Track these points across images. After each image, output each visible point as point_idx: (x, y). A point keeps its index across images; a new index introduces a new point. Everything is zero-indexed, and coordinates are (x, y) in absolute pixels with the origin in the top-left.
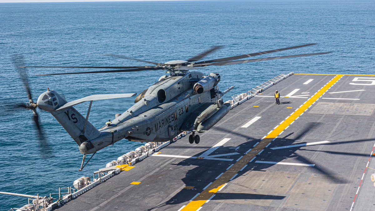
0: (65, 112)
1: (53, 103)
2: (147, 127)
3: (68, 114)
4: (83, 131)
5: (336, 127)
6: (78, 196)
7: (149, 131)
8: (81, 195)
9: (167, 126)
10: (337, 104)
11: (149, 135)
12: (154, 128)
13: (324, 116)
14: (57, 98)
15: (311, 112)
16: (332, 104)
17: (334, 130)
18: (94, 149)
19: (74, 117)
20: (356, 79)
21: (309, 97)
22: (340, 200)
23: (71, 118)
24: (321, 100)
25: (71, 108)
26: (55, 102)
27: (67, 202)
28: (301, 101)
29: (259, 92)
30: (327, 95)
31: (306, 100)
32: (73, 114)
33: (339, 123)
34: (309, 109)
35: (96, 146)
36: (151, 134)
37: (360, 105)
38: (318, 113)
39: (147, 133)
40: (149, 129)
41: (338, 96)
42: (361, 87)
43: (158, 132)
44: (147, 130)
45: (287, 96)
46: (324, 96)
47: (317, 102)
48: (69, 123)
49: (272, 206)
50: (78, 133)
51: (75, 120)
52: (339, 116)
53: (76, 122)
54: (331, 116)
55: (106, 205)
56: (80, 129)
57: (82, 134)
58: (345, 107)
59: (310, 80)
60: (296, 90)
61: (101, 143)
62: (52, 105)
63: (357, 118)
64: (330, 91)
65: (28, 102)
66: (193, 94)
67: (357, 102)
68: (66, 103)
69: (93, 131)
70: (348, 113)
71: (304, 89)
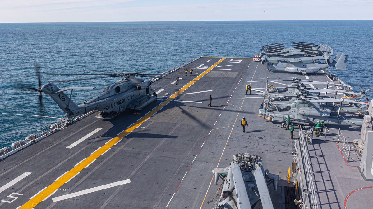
0: (58, 95)
1: (51, 89)
2: (106, 106)
3: (59, 96)
4: (68, 106)
5: (217, 83)
6: (82, 119)
7: (108, 107)
8: (87, 116)
9: (119, 106)
10: (220, 72)
11: (107, 109)
12: (111, 106)
13: (212, 78)
14: (54, 87)
15: (207, 76)
16: (218, 72)
17: (216, 85)
18: (74, 115)
19: (63, 98)
20: (232, 60)
21: (207, 68)
22: (211, 120)
23: (61, 98)
24: (213, 70)
25: (62, 92)
26: (52, 89)
27: (76, 122)
28: (203, 70)
29: (184, 66)
30: (216, 67)
31: (205, 70)
32: (63, 96)
33: (218, 81)
34: (206, 74)
35: (75, 114)
36: (109, 109)
37: (231, 72)
38: (210, 76)
39: (106, 109)
40: (108, 106)
41: (221, 68)
42: (233, 64)
43: (113, 108)
44: (106, 107)
45: (197, 68)
46: (214, 68)
47: (210, 71)
48: (59, 101)
49: (177, 123)
50: (65, 106)
51: (64, 100)
52: (220, 78)
53: (64, 101)
54: (217, 78)
55: (95, 123)
56: (66, 105)
57: (67, 107)
58: (224, 73)
59: (210, 60)
60: (202, 65)
61: (78, 112)
62: (50, 90)
63: (227, 79)
64: (218, 65)
65: (37, 88)
66: (136, 90)
67: (230, 71)
68: (59, 90)
69: (74, 106)
70: (224, 76)
71: (206, 64)
